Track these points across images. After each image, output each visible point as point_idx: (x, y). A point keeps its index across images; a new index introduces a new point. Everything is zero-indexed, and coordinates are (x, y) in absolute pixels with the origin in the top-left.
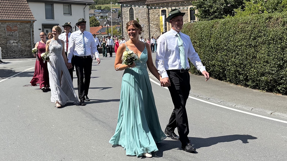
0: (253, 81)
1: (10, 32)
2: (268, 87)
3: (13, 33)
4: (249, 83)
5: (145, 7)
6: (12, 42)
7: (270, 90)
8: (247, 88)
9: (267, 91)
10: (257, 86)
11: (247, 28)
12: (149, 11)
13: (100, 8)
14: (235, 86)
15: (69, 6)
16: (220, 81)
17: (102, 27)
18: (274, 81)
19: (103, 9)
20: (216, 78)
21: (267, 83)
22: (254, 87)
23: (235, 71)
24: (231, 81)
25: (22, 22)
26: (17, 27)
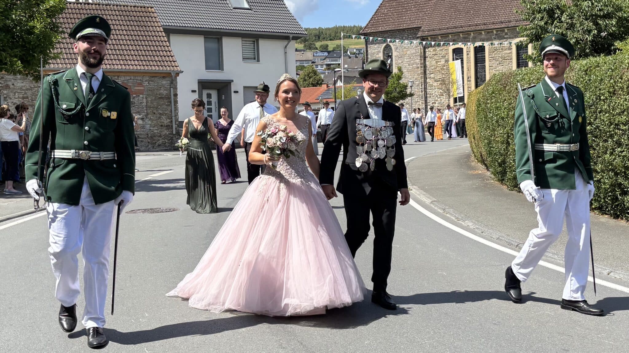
5: (417, 42)
12: (424, 52)
15: (254, 41)
25: (154, 75)
26: (143, 86)
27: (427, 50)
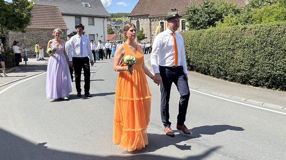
0: (231, 76)
1: (49, 37)
2: (242, 81)
4: (228, 77)
5: (148, 20)
7: (244, 83)
8: (226, 81)
9: (242, 83)
10: (234, 79)
11: (228, 35)
12: (151, 23)
13: (114, 21)
14: (217, 79)
15: (93, 19)
16: (205, 75)
17: (116, 34)
18: (247, 76)
19: (117, 21)
20: (202, 73)
21: (242, 77)
22: (232, 81)
23: (217, 68)
24: (213, 76)
27: (151, 22)
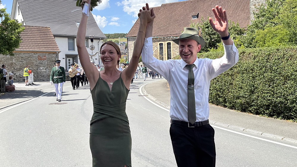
1: (40, 61)
2: (242, 108)
3: (42, 61)
4: (227, 104)
6: (42, 68)
7: (244, 110)
8: (226, 108)
18: (247, 103)
25: (50, 53)
26: (46, 57)
